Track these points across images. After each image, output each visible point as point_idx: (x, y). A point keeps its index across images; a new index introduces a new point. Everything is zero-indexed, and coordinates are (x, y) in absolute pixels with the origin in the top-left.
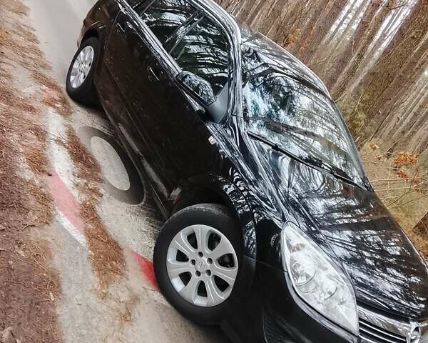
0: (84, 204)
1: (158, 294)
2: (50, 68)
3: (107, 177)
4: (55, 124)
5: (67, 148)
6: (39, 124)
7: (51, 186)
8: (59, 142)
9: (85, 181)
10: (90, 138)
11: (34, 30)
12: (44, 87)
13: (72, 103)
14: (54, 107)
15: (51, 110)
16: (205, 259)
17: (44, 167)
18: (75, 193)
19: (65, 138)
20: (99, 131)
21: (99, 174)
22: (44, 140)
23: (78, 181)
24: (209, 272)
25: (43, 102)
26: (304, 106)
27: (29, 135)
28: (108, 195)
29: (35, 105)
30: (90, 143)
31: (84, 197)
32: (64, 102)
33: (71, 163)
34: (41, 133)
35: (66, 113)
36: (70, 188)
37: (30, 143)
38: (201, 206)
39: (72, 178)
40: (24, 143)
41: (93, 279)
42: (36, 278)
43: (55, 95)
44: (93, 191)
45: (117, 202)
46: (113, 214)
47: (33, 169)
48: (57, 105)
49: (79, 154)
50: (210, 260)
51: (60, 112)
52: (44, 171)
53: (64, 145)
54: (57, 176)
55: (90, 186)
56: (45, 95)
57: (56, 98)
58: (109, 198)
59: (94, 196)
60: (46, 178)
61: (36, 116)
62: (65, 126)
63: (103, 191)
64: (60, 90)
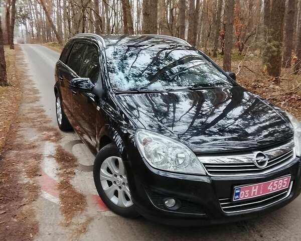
0: (62, 182)
1: (109, 211)
2: (50, 121)
3: (81, 162)
5: (55, 157)
6: (37, 152)
7: (40, 181)
8: (50, 156)
9: (65, 170)
11: (42, 106)
12: (45, 132)
13: (62, 133)
14: (50, 140)
15: (47, 142)
16: (119, 177)
17: (38, 173)
18: (56, 179)
19: (54, 153)
21: (76, 163)
22: (40, 159)
23: (59, 171)
24: (124, 184)
25: (42, 140)
27: (30, 160)
28: (79, 172)
29: (36, 144)
32: (57, 135)
33: (57, 164)
34: (38, 157)
35: (57, 140)
36: (53, 177)
37: (30, 164)
39: (56, 172)
40: (26, 166)
41: (62, 218)
42: (22, 229)
43: (51, 133)
44: (69, 173)
46: (82, 181)
47: (30, 176)
48: (52, 138)
49: (65, 159)
51: (53, 141)
52: (37, 175)
53: (53, 157)
54: (45, 174)
55: (67, 172)
56: (45, 136)
57: (52, 135)
58: (80, 174)
59: (69, 176)
60: (38, 178)
61: (36, 149)
62: (56, 146)
63: (76, 171)
64: (55, 130)
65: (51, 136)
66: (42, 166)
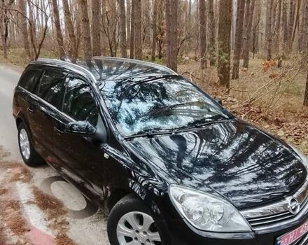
0: (58, 237)
2: (10, 153)
3: (69, 207)
4: (23, 192)
5: (36, 203)
6: (12, 198)
7: (32, 238)
8: (29, 203)
9: (54, 219)
10: (50, 186)
12: (9, 170)
13: (31, 169)
14: (19, 179)
15: (18, 183)
16: (141, 233)
17: (25, 227)
18: (50, 233)
19: (32, 198)
20: (55, 177)
21: (63, 208)
22: (19, 207)
23: (49, 222)
24: (148, 240)
25: (11, 181)
26: (176, 90)
27: (8, 210)
28: (72, 220)
29: (6, 187)
30: (50, 190)
31: (56, 232)
32: (25, 172)
33: (41, 212)
34: (15, 205)
35: (29, 179)
36: (45, 232)
37: (10, 216)
38: (121, 202)
39: (45, 223)
40: (6, 219)
43: (18, 170)
44: (61, 223)
45: (80, 221)
46: (80, 232)
47: (17, 233)
48: (21, 177)
49: (46, 202)
50: (145, 233)
51: (24, 181)
52: (24, 230)
53: (33, 203)
54: (34, 228)
55: (59, 222)
56: (12, 175)
57: (19, 172)
58: (74, 222)
59: (63, 227)
60: (27, 234)
61: (9, 194)
62: (31, 188)
63: (68, 219)
64: (21, 165)
65: (19, 175)
66: (26, 218)
